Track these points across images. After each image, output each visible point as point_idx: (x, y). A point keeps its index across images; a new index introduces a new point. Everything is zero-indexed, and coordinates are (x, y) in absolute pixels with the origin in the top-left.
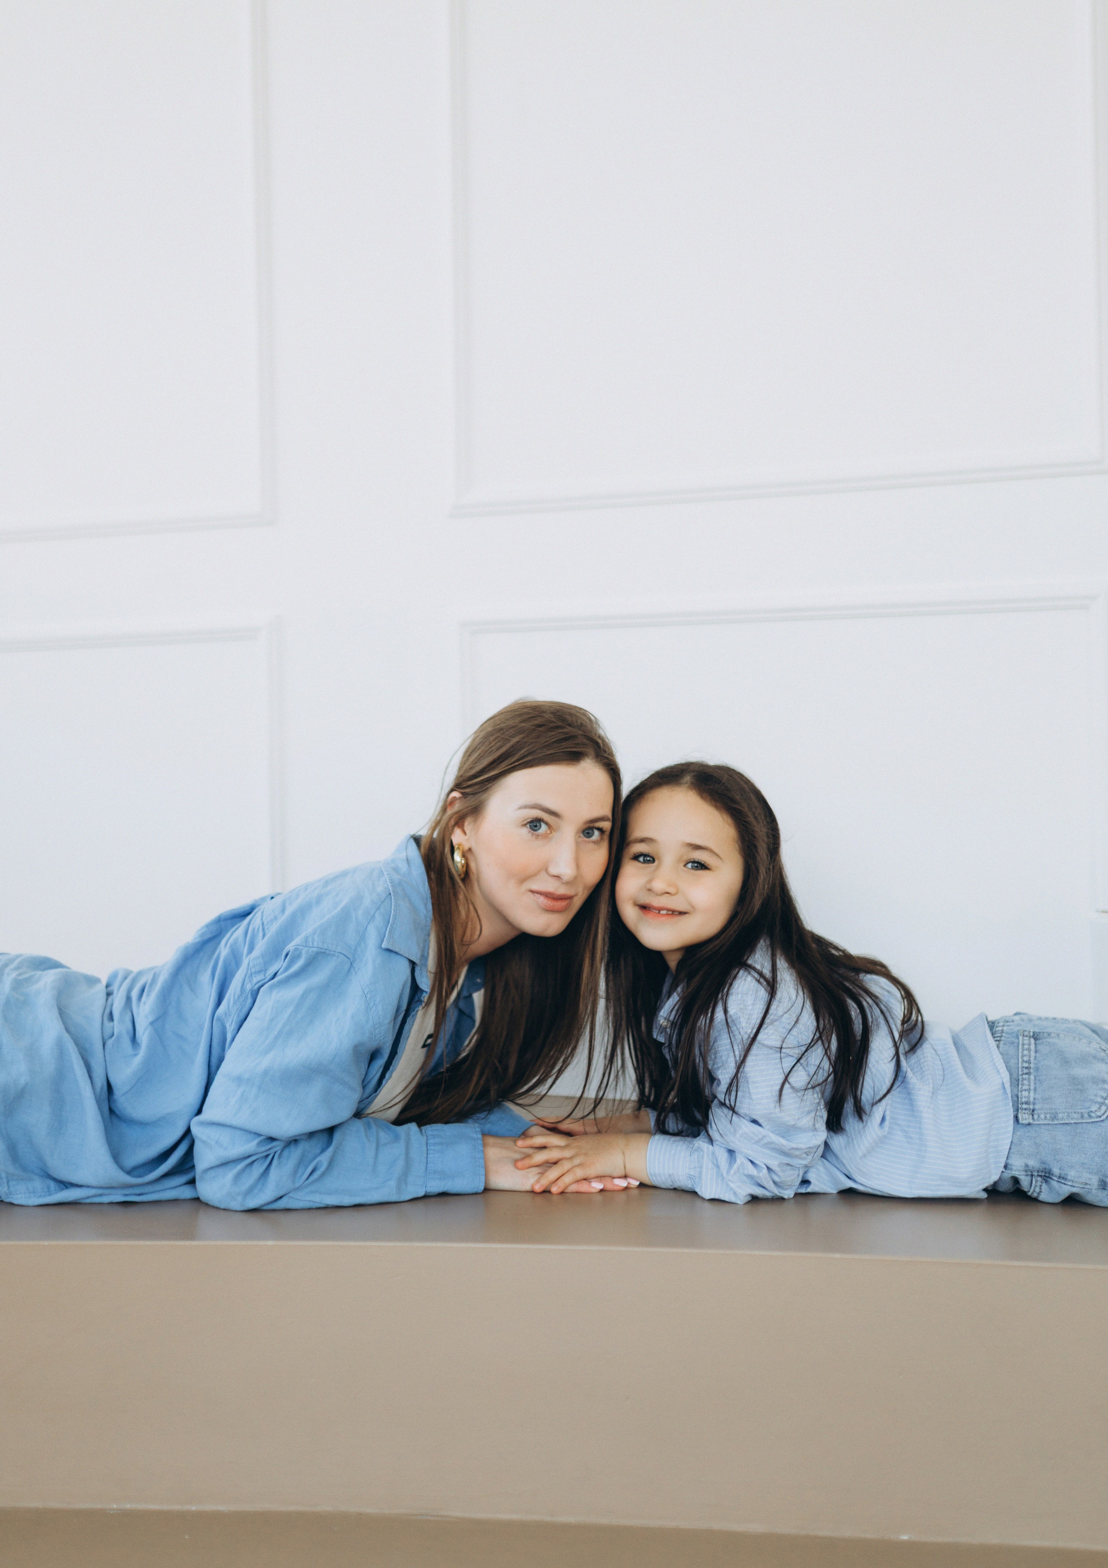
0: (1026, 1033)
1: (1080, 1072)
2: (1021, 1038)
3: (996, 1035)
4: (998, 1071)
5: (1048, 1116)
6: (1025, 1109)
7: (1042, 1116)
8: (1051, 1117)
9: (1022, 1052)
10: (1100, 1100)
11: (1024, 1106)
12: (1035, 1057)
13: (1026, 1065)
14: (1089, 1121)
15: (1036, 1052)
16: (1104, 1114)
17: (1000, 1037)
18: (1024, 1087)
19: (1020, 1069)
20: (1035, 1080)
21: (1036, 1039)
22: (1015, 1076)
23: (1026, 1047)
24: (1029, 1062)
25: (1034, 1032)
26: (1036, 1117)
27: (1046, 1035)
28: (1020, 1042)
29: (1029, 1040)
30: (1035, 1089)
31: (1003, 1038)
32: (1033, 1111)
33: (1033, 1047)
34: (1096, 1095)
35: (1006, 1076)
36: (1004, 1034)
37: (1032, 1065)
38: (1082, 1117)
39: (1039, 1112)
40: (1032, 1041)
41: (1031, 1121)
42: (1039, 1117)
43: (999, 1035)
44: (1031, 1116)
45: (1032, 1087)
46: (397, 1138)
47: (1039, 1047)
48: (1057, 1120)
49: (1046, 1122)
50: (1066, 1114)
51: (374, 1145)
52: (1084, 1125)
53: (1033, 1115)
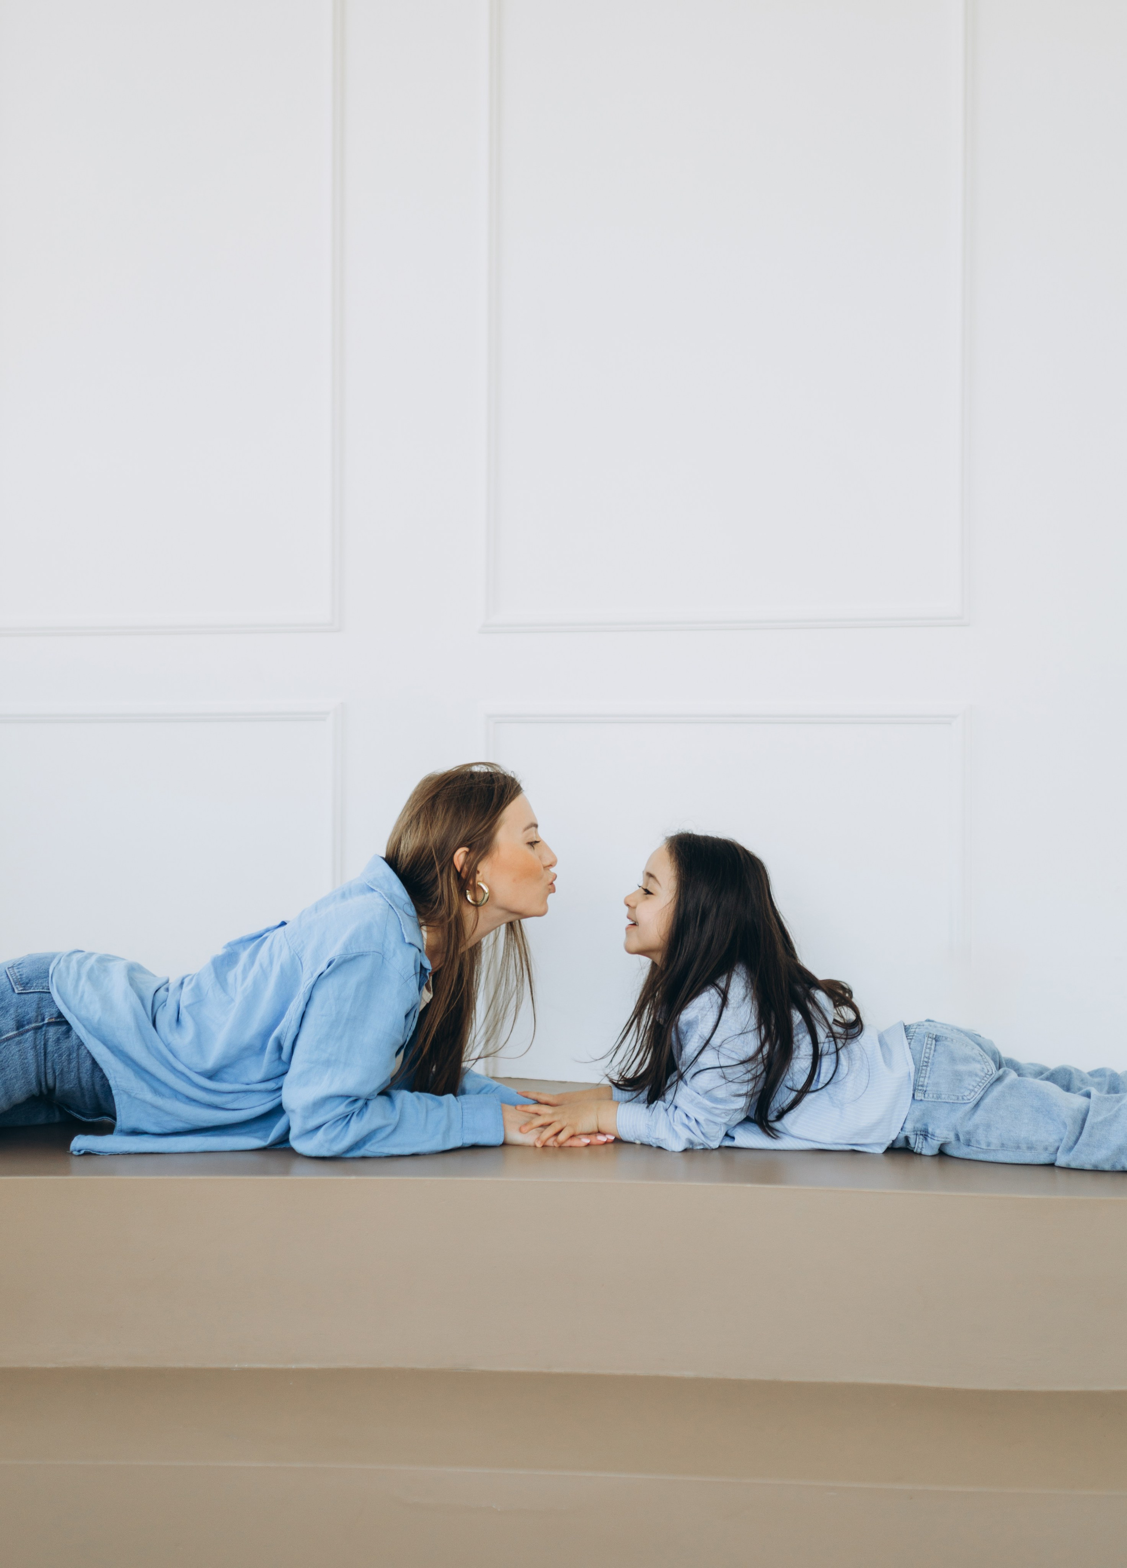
0: (931, 1036)
1: (961, 1068)
2: (926, 1038)
3: (910, 1035)
4: (908, 1064)
5: (935, 1096)
6: (920, 1090)
7: (931, 1095)
8: (937, 1097)
9: (925, 1050)
10: (971, 1088)
11: (920, 1088)
12: (934, 1055)
13: (926, 1060)
14: (962, 1102)
15: (935, 1051)
16: (972, 1098)
17: (912, 1036)
18: (922, 1075)
19: (922, 1062)
20: (930, 1071)
21: (936, 1041)
22: (918, 1067)
23: (929, 1046)
24: (928, 1058)
25: (936, 1035)
26: (926, 1095)
27: (944, 1038)
28: (925, 1042)
29: (932, 1041)
30: (929, 1077)
31: (914, 1038)
32: (925, 1091)
33: (933, 1047)
34: (969, 1085)
35: (912, 1068)
36: (915, 1034)
37: (930, 1061)
38: (958, 1099)
39: (929, 1092)
40: (934, 1041)
41: (923, 1098)
42: (928, 1096)
43: (912, 1035)
44: (923, 1095)
45: (927, 1076)
46: (440, 1104)
47: (938, 1047)
48: (941, 1099)
49: (933, 1100)
50: (947, 1096)
51: (425, 1110)
52: (958, 1104)
53: (924, 1094)
